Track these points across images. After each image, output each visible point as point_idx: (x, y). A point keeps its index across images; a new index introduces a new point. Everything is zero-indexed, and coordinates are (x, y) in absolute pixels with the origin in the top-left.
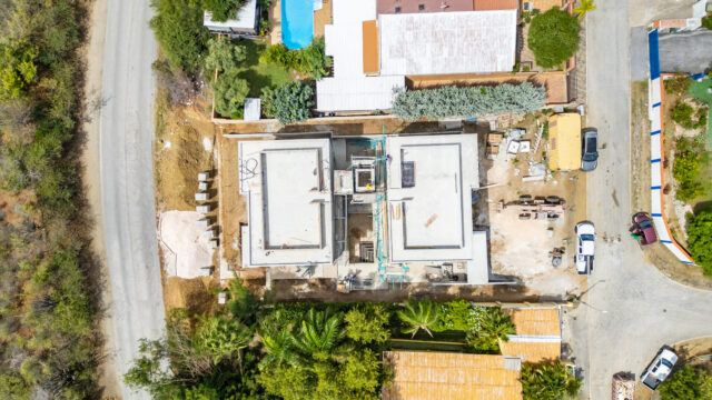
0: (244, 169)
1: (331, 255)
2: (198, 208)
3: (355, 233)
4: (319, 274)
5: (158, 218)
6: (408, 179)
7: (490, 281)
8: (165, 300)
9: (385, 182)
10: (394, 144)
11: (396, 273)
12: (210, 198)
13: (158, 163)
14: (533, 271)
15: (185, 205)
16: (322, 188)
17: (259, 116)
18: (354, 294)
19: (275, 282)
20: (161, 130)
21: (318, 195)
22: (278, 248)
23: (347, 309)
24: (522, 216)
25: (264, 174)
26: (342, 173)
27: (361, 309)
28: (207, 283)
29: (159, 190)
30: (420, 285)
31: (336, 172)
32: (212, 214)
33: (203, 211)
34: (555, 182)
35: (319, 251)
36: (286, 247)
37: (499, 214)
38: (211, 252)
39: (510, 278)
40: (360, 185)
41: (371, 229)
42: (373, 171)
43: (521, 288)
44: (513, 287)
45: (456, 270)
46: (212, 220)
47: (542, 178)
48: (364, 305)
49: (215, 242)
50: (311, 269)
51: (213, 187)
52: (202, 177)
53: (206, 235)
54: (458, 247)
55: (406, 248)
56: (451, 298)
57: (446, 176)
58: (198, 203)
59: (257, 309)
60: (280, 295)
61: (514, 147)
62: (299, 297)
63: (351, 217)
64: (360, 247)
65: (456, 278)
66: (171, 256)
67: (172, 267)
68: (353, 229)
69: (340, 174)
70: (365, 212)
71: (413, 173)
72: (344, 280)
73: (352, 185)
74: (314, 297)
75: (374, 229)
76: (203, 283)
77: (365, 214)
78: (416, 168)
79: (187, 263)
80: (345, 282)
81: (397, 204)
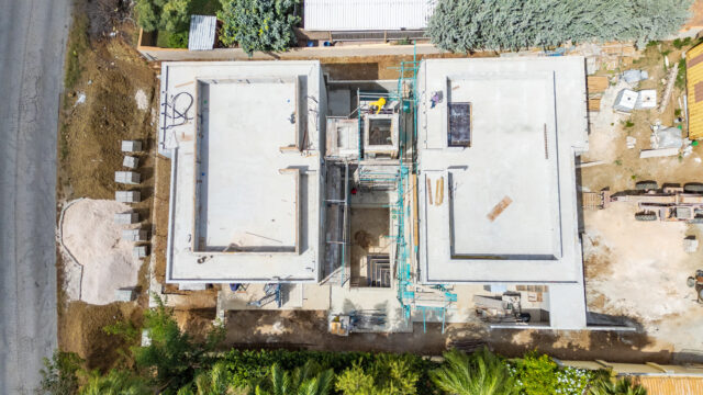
0: (170, 111)
1: (316, 267)
2: (120, 195)
3: (360, 240)
4: (295, 302)
5: (59, 209)
7: (588, 325)
8: (60, 338)
10: (433, 75)
11: (430, 303)
12: (141, 181)
13: (66, 127)
14: (661, 310)
15: (101, 190)
16: (303, 145)
17: (211, 42)
18: (357, 339)
19: (232, 314)
20: (74, 79)
21: (298, 159)
22: (220, 249)
23: (340, 367)
24: (640, 215)
25: (202, 118)
26: (341, 123)
27: (365, 366)
28: (127, 312)
29: (64, 167)
30: (466, 327)
31: (330, 123)
32: (142, 205)
33: (124, 198)
34: (698, 160)
38: (137, 264)
41: (387, 233)
42: (395, 118)
43: (642, 339)
46: (140, 215)
47: (675, 152)
48: (373, 359)
49: (143, 249)
51: (148, 165)
52: (127, 146)
53: (130, 236)
54: (552, 258)
55: (454, 257)
57: (528, 128)
58: (121, 187)
59: (196, 359)
60: (237, 335)
61: (630, 100)
62: (268, 341)
63: (355, 213)
64: (368, 263)
65: (526, 319)
66: (75, 269)
67: (75, 286)
68: (358, 233)
69: (337, 125)
70: (377, 206)
71: (468, 123)
72: (341, 315)
73: (358, 144)
74: (292, 341)
75: (391, 234)
76: (120, 313)
77: (377, 209)
78: (474, 114)
79: (96, 281)
80: (341, 318)
81: (438, 176)
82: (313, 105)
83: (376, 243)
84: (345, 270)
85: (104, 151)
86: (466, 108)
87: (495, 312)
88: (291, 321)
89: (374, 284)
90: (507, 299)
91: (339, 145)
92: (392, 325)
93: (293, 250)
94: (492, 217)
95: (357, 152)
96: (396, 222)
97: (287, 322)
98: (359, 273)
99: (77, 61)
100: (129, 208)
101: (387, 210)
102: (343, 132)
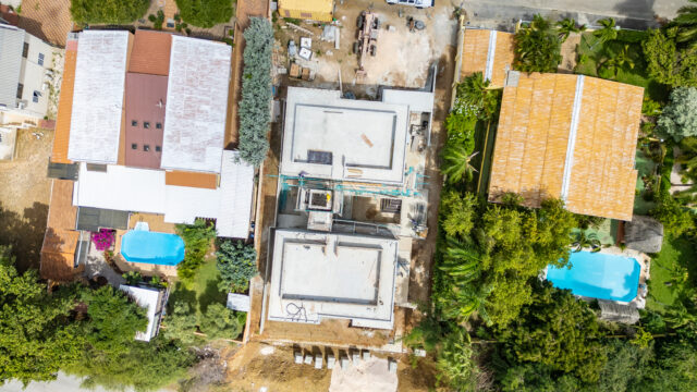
0: (296, 317)
1: (391, 241)
2: (329, 367)
3: (371, 215)
4: (406, 255)
6: (323, 158)
7: (431, 91)
9: (324, 180)
10: (289, 168)
11: (414, 180)
12: (321, 354)
14: (427, 49)
15: (325, 379)
16: (323, 243)
17: (245, 297)
18: (430, 223)
19: (410, 299)
21: (330, 247)
22: (377, 292)
23: (443, 233)
24: (372, 53)
25: (302, 298)
26: (311, 221)
27: (444, 218)
28: (404, 366)
30: (428, 157)
31: (309, 227)
32: (337, 354)
33: (332, 363)
34: (344, 18)
35: (384, 252)
36: (377, 285)
37: (369, 75)
38: (374, 359)
39: (430, 72)
40: (325, 205)
41: (369, 199)
42: (312, 191)
43: (442, 61)
44: (439, 69)
45: (418, 122)
46: (343, 355)
47: (338, 30)
48: (441, 215)
49: (365, 354)
50: (401, 262)
51: (310, 349)
52: (299, 360)
53: (356, 363)
54: (395, 117)
55: (390, 168)
56: (444, 130)
57: (325, 121)
58: (324, 367)
59: (435, 319)
60: (423, 296)
61: (305, 53)
62: (428, 277)
64: (385, 212)
65: (426, 123)
68: (367, 216)
69: (312, 223)
70: (352, 203)
71: (319, 152)
72: (415, 231)
73: (324, 213)
74: (429, 262)
76: (404, 371)
78: (314, 148)
79: (383, 384)
80: (417, 231)
81: (347, 171)
82: (301, 235)
83: (374, 206)
84: (390, 226)
85: (300, 376)
86: (311, 153)
87: (421, 142)
88: (417, 261)
89: (399, 210)
90: (414, 133)
91: (323, 223)
92: (424, 201)
93: (380, 253)
94: (371, 145)
95: (328, 214)
96: (364, 194)
97: (417, 264)
98: (391, 218)
100: (338, 361)
101: (355, 198)
102: (317, 220)
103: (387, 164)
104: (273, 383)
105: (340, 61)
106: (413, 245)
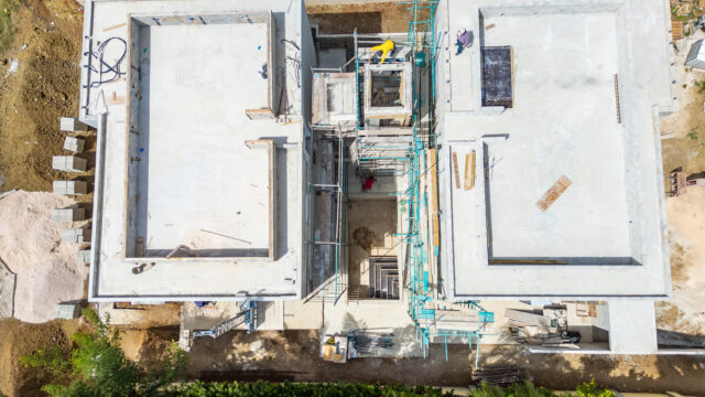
2: (58, 185)
3: (359, 240)
6: (497, 83)
7: (660, 347)
11: (457, 324)
12: (82, 166)
15: (36, 180)
16: (279, 107)
20: (5, 43)
21: (275, 128)
26: (332, 78)
28: (71, 334)
31: (317, 79)
38: (83, 272)
40: (375, 104)
41: (393, 231)
42: (406, 68)
45: (574, 318)
54: (631, 262)
55: (493, 261)
57: (591, 81)
62: (244, 369)
63: (353, 205)
64: (371, 267)
65: (575, 339)
66: (7, 278)
67: (7, 300)
68: (357, 231)
69: (327, 81)
70: (380, 196)
71: (508, 75)
72: (337, 335)
73: (356, 107)
74: (275, 368)
75: (399, 231)
76: (61, 333)
77: (381, 200)
78: (516, 62)
79: (31, 293)
80: (337, 339)
81: (467, 149)
82: (293, 53)
83: (380, 243)
84: (341, 279)
85: (40, 131)
86: (504, 53)
87: (533, 332)
88: (274, 342)
89: (379, 296)
90: (550, 315)
91: (330, 108)
92: (404, 350)
93: (265, 253)
94: (544, 205)
95: (354, 118)
96: (406, 215)
97: (270, 344)
98: (359, 280)
99: (9, 20)
100: (73, 202)
101: (394, 201)
102: (336, 91)
103: (497, 254)
104: (21, 81)
105: (692, 135)
106: (307, 332)
